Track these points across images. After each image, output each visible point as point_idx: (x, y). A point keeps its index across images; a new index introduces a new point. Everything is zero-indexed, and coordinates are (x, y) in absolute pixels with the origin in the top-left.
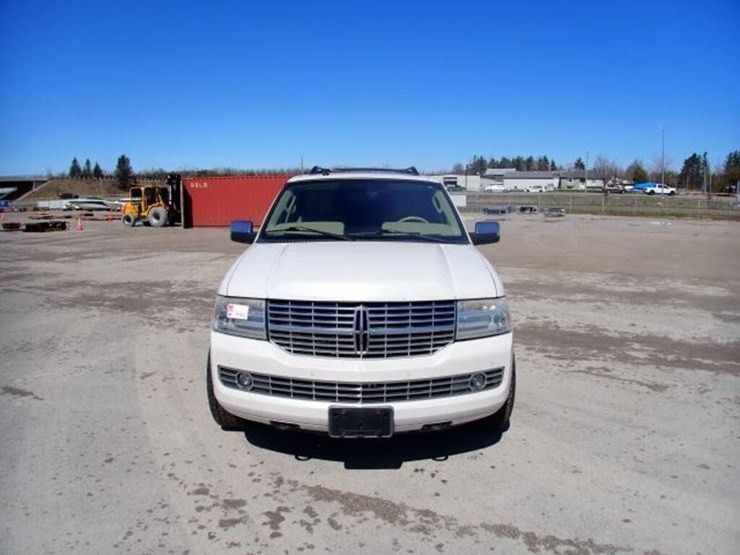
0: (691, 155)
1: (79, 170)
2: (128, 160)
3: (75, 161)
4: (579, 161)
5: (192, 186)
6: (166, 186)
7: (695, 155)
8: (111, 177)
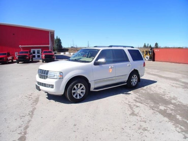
1: (146, 46)
2: (158, 44)
3: (145, 44)
5: (155, 50)
6: (150, 50)
8: (143, 48)
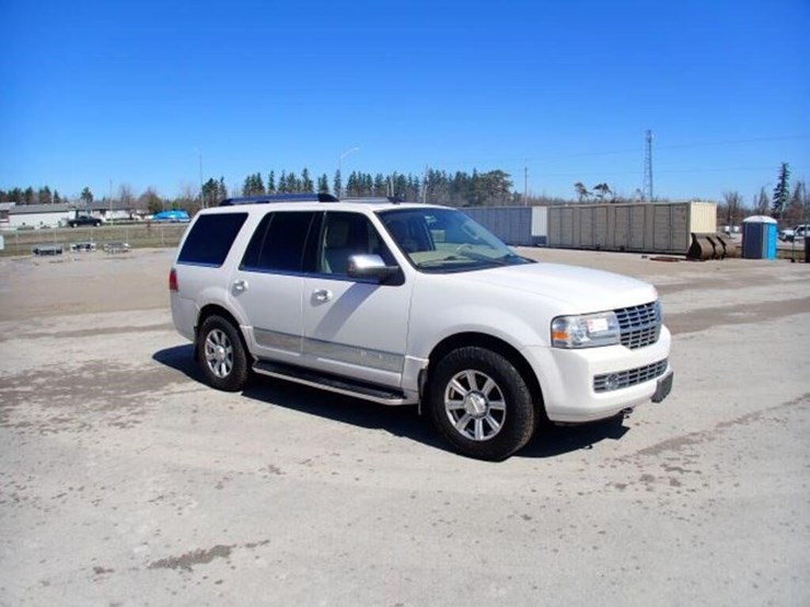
0: (207, 181)
4: (86, 190)
7: (211, 180)
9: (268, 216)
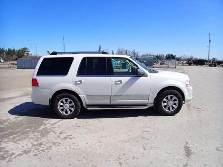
9: (84, 59)
